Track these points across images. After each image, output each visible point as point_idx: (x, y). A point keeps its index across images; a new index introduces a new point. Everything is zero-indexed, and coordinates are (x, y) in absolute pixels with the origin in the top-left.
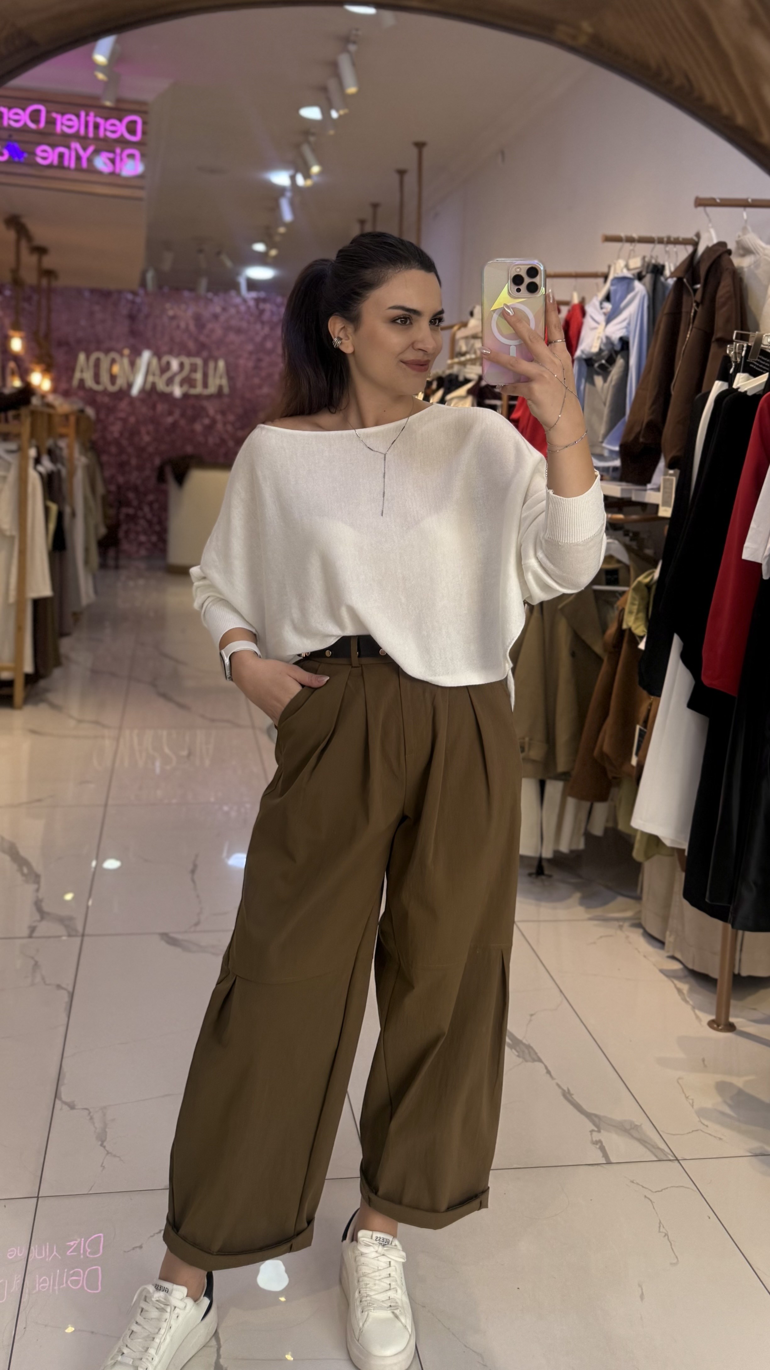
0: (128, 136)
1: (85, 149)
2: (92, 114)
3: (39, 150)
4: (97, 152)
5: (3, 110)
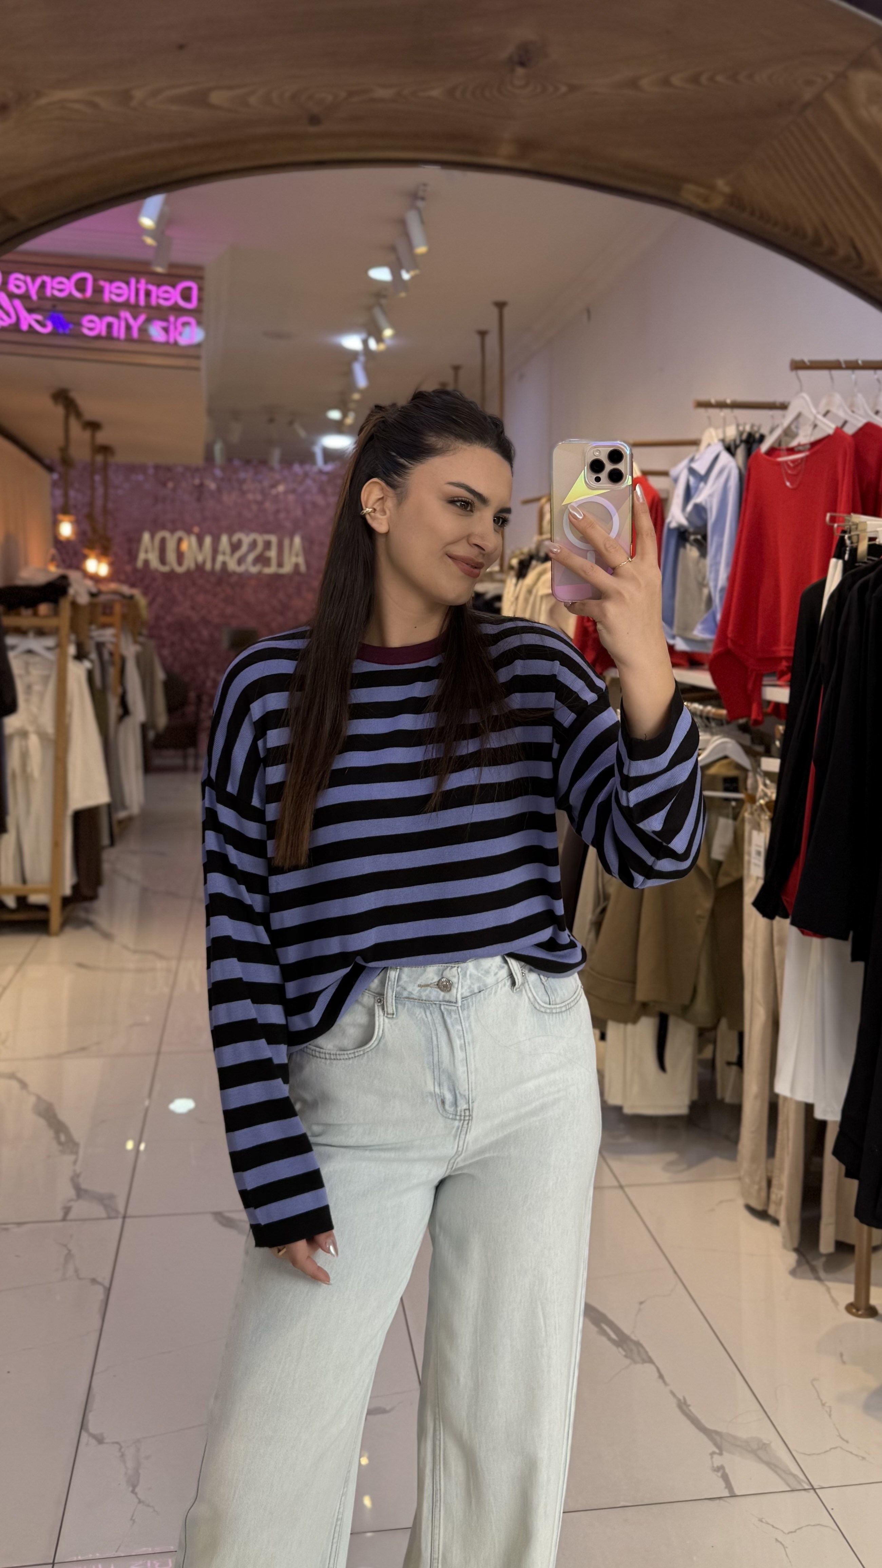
0: (182, 303)
1: (135, 318)
2: (143, 281)
3: (85, 320)
4: (149, 320)
5: (47, 279)
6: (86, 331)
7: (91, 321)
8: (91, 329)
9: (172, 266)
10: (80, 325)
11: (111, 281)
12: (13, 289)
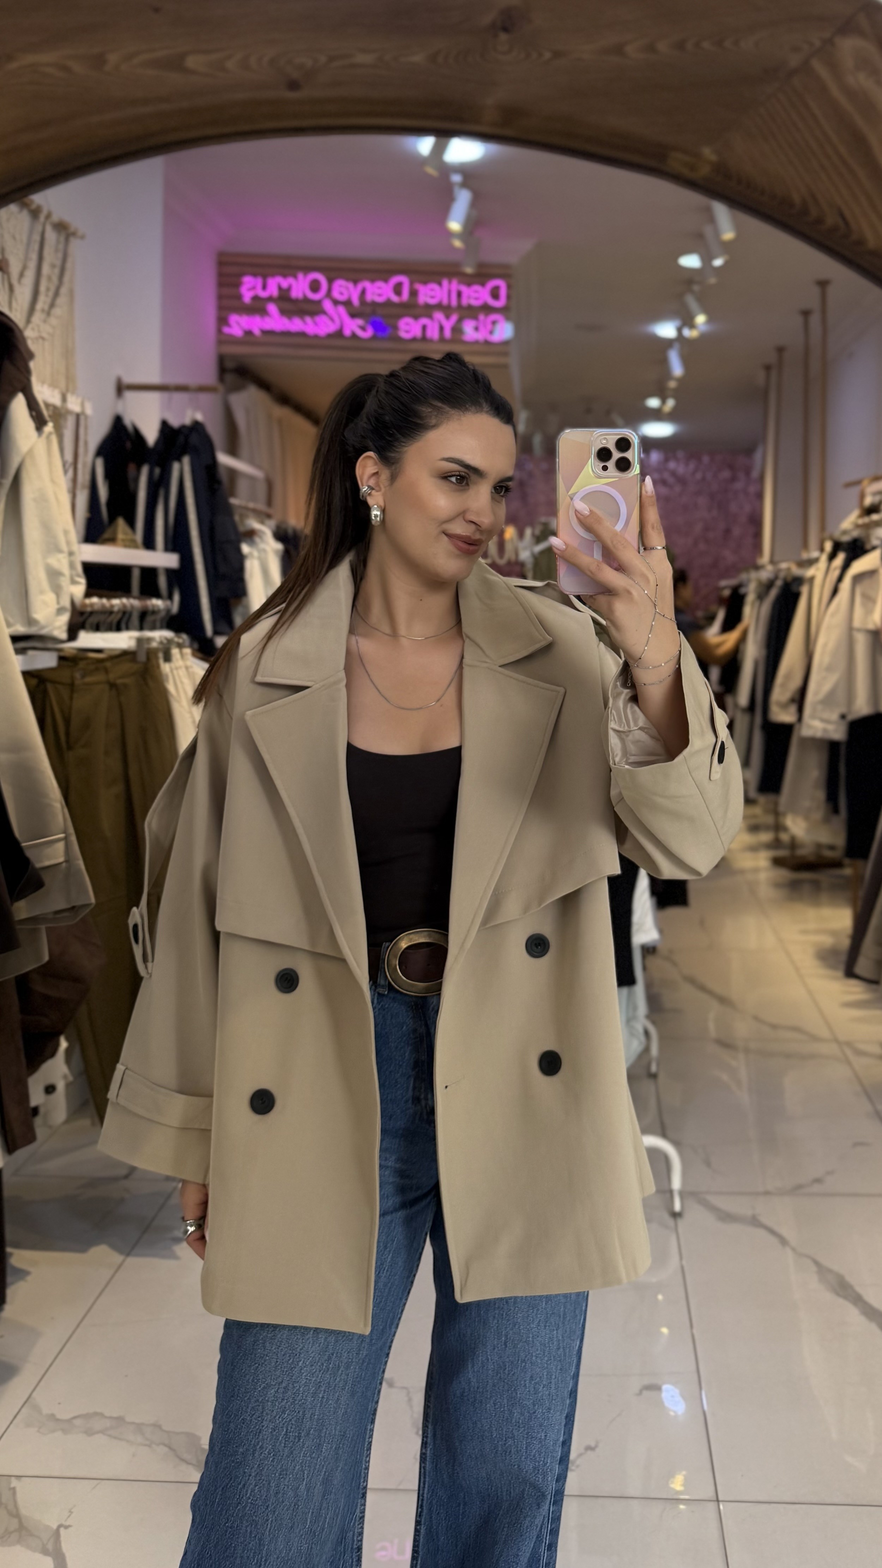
0: (492, 302)
1: (448, 317)
2: (455, 282)
3: (402, 323)
4: (460, 320)
5: (367, 284)
6: (403, 334)
7: (407, 324)
9: (481, 265)
10: (396, 328)
11: (425, 283)
12: (336, 295)
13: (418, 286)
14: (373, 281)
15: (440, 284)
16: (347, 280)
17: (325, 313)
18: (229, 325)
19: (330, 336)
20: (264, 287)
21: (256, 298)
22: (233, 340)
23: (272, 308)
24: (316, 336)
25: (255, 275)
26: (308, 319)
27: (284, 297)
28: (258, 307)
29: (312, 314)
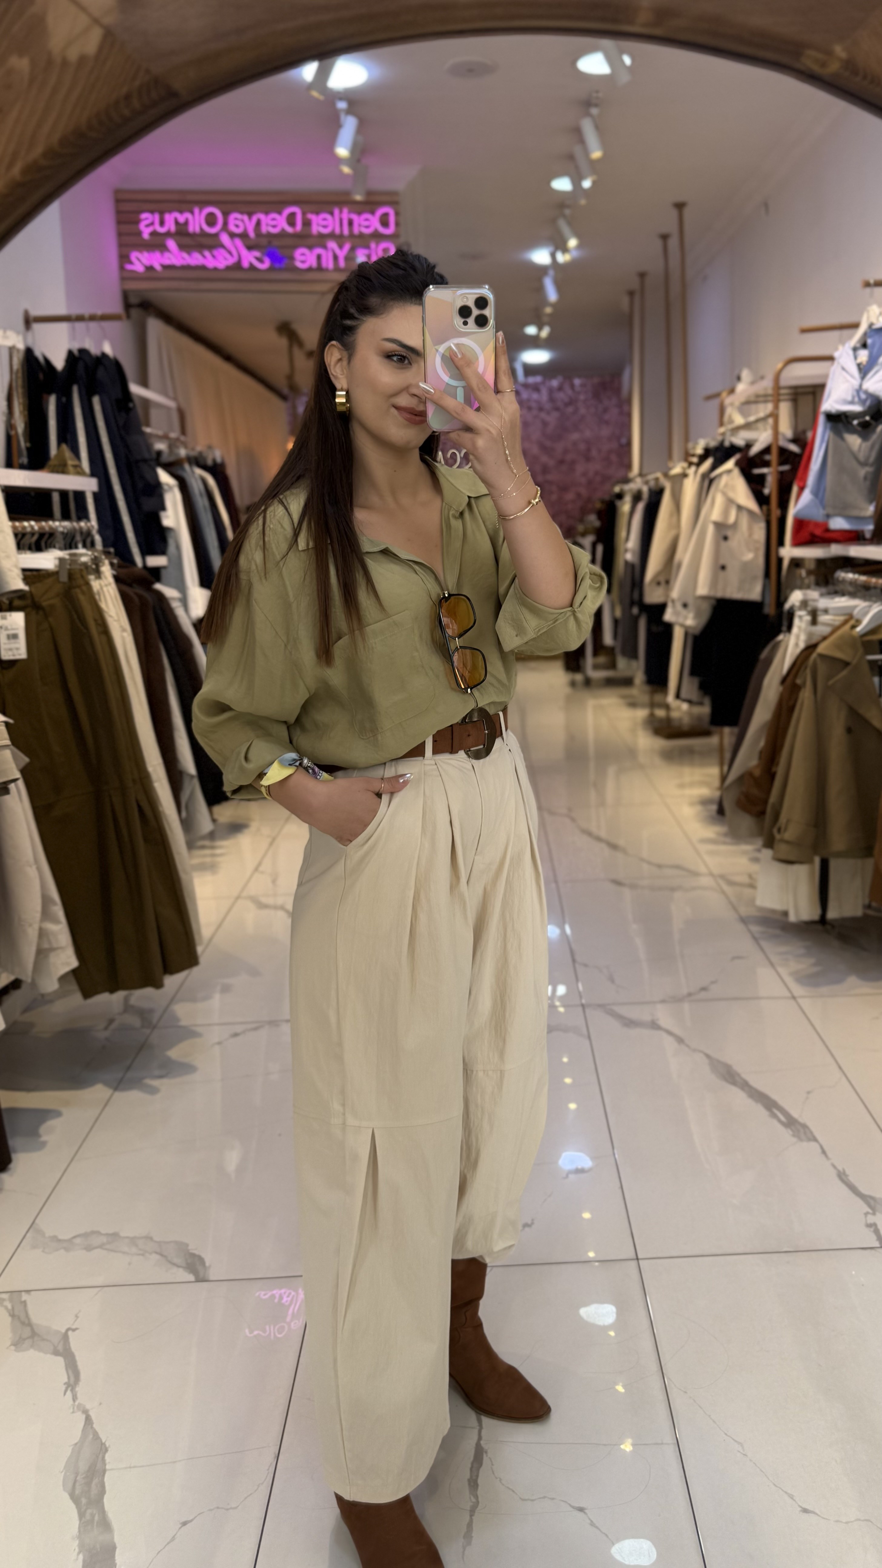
0: (382, 230)
1: (341, 247)
2: (345, 210)
3: (298, 254)
4: (353, 249)
5: (261, 216)
6: (299, 265)
7: (303, 254)
8: (303, 262)
9: (369, 193)
10: (292, 258)
11: (317, 213)
12: (233, 229)
13: (310, 216)
14: (267, 213)
15: (332, 214)
16: (242, 213)
17: (223, 246)
18: (131, 263)
19: (228, 268)
20: (162, 223)
21: (154, 234)
22: (135, 277)
23: (171, 244)
24: (215, 269)
25: (152, 212)
26: (207, 253)
27: (182, 232)
28: (157, 244)
29: (210, 248)
